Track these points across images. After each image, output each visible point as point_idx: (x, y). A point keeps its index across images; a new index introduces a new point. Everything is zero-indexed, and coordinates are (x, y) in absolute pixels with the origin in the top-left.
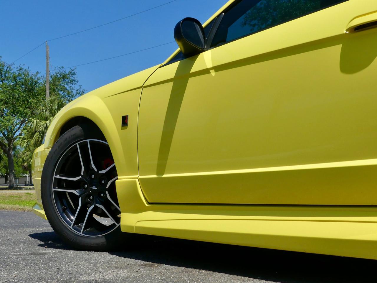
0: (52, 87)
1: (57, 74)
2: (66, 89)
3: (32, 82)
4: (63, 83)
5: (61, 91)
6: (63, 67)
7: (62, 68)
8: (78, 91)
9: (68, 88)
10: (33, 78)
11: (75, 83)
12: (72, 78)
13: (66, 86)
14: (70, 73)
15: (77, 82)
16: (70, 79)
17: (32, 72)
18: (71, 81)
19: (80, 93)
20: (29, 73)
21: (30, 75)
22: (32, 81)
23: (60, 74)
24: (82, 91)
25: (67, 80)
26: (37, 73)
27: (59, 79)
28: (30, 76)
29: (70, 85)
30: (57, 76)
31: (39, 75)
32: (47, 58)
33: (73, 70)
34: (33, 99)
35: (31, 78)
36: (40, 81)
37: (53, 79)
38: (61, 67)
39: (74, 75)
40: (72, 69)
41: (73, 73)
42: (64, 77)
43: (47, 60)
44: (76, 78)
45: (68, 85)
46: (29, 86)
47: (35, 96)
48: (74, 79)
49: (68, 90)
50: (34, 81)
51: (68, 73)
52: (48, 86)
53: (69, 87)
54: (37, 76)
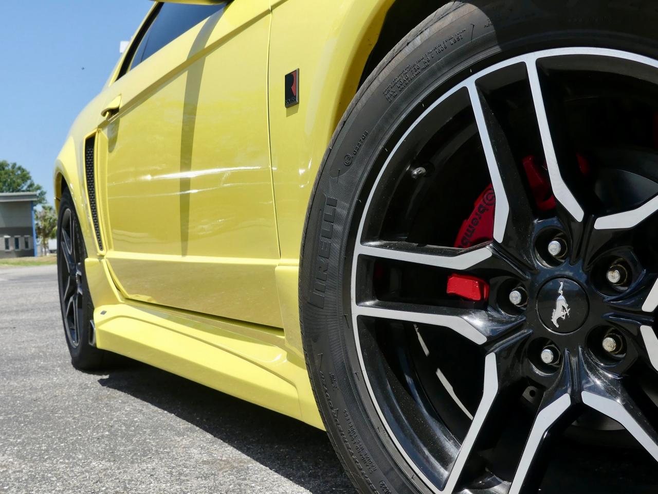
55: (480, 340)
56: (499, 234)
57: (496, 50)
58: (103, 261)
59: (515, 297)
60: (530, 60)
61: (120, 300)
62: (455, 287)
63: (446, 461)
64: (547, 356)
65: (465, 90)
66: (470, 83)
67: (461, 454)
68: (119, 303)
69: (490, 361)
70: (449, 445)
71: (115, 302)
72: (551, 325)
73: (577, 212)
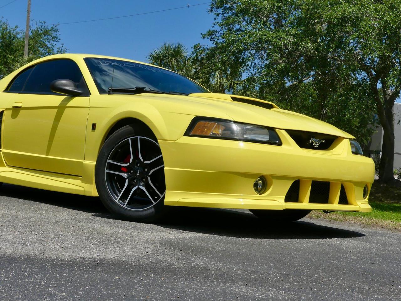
0: (32, 43)
1: (38, 29)
2: (46, 46)
3: (10, 37)
4: (43, 39)
5: (41, 47)
6: (45, 22)
7: (44, 24)
8: (59, 49)
9: (49, 46)
10: (12, 32)
11: (58, 40)
12: (54, 35)
13: (47, 43)
14: (52, 28)
15: (59, 39)
16: (52, 36)
17: (11, 26)
18: (53, 38)
19: (61, 51)
20: (8, 27)
21: (9, 28)
22: (11, 35)
23: (41, 30)
24: (64, 50)
25: (48, 37)
26: (16, 27)
27: (40, 34)
28: (8, 30)
29: (52, 42)
30: (38, 31)
31: (18, 30)
32: (29, 12)
33: (56, 27)
34: (10, 54)
35: (9, 32)
36: (19, 36)
37: (33, 34)
38: (43, 22)
39: (56, 31)
40: (55, 25)
41: (56, 29)
42: (46, 33)
43: (28, 14)
44: (58, 36)
45: (49, 42)
46: (7, 40)
47: (12, 52)
48: (56, 36)
49: (49, 48)
50: (12, 36)
51: (50, 29)
52: (26, 42)
53: (50, 44)
54: (16, 31)
55: (126, 177)
56: (131, 162)
57: (134, 135)
58: (1, 152)
59: (132, 171)
60: (139, 137)
61: (6, 166)
62: (122, 169)
63: (118, 196)
64: (135, 181)
65: (129, 139)
66: (130, 139)
67: (120, 195)
68: (5, 167)
69: (127, 181)
70: (119, 194)
71: (4, 166)
72: (136, 176)
73: (142, 160)
